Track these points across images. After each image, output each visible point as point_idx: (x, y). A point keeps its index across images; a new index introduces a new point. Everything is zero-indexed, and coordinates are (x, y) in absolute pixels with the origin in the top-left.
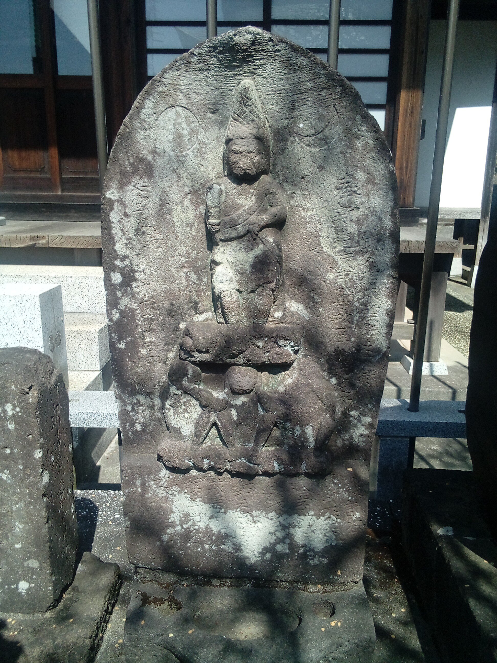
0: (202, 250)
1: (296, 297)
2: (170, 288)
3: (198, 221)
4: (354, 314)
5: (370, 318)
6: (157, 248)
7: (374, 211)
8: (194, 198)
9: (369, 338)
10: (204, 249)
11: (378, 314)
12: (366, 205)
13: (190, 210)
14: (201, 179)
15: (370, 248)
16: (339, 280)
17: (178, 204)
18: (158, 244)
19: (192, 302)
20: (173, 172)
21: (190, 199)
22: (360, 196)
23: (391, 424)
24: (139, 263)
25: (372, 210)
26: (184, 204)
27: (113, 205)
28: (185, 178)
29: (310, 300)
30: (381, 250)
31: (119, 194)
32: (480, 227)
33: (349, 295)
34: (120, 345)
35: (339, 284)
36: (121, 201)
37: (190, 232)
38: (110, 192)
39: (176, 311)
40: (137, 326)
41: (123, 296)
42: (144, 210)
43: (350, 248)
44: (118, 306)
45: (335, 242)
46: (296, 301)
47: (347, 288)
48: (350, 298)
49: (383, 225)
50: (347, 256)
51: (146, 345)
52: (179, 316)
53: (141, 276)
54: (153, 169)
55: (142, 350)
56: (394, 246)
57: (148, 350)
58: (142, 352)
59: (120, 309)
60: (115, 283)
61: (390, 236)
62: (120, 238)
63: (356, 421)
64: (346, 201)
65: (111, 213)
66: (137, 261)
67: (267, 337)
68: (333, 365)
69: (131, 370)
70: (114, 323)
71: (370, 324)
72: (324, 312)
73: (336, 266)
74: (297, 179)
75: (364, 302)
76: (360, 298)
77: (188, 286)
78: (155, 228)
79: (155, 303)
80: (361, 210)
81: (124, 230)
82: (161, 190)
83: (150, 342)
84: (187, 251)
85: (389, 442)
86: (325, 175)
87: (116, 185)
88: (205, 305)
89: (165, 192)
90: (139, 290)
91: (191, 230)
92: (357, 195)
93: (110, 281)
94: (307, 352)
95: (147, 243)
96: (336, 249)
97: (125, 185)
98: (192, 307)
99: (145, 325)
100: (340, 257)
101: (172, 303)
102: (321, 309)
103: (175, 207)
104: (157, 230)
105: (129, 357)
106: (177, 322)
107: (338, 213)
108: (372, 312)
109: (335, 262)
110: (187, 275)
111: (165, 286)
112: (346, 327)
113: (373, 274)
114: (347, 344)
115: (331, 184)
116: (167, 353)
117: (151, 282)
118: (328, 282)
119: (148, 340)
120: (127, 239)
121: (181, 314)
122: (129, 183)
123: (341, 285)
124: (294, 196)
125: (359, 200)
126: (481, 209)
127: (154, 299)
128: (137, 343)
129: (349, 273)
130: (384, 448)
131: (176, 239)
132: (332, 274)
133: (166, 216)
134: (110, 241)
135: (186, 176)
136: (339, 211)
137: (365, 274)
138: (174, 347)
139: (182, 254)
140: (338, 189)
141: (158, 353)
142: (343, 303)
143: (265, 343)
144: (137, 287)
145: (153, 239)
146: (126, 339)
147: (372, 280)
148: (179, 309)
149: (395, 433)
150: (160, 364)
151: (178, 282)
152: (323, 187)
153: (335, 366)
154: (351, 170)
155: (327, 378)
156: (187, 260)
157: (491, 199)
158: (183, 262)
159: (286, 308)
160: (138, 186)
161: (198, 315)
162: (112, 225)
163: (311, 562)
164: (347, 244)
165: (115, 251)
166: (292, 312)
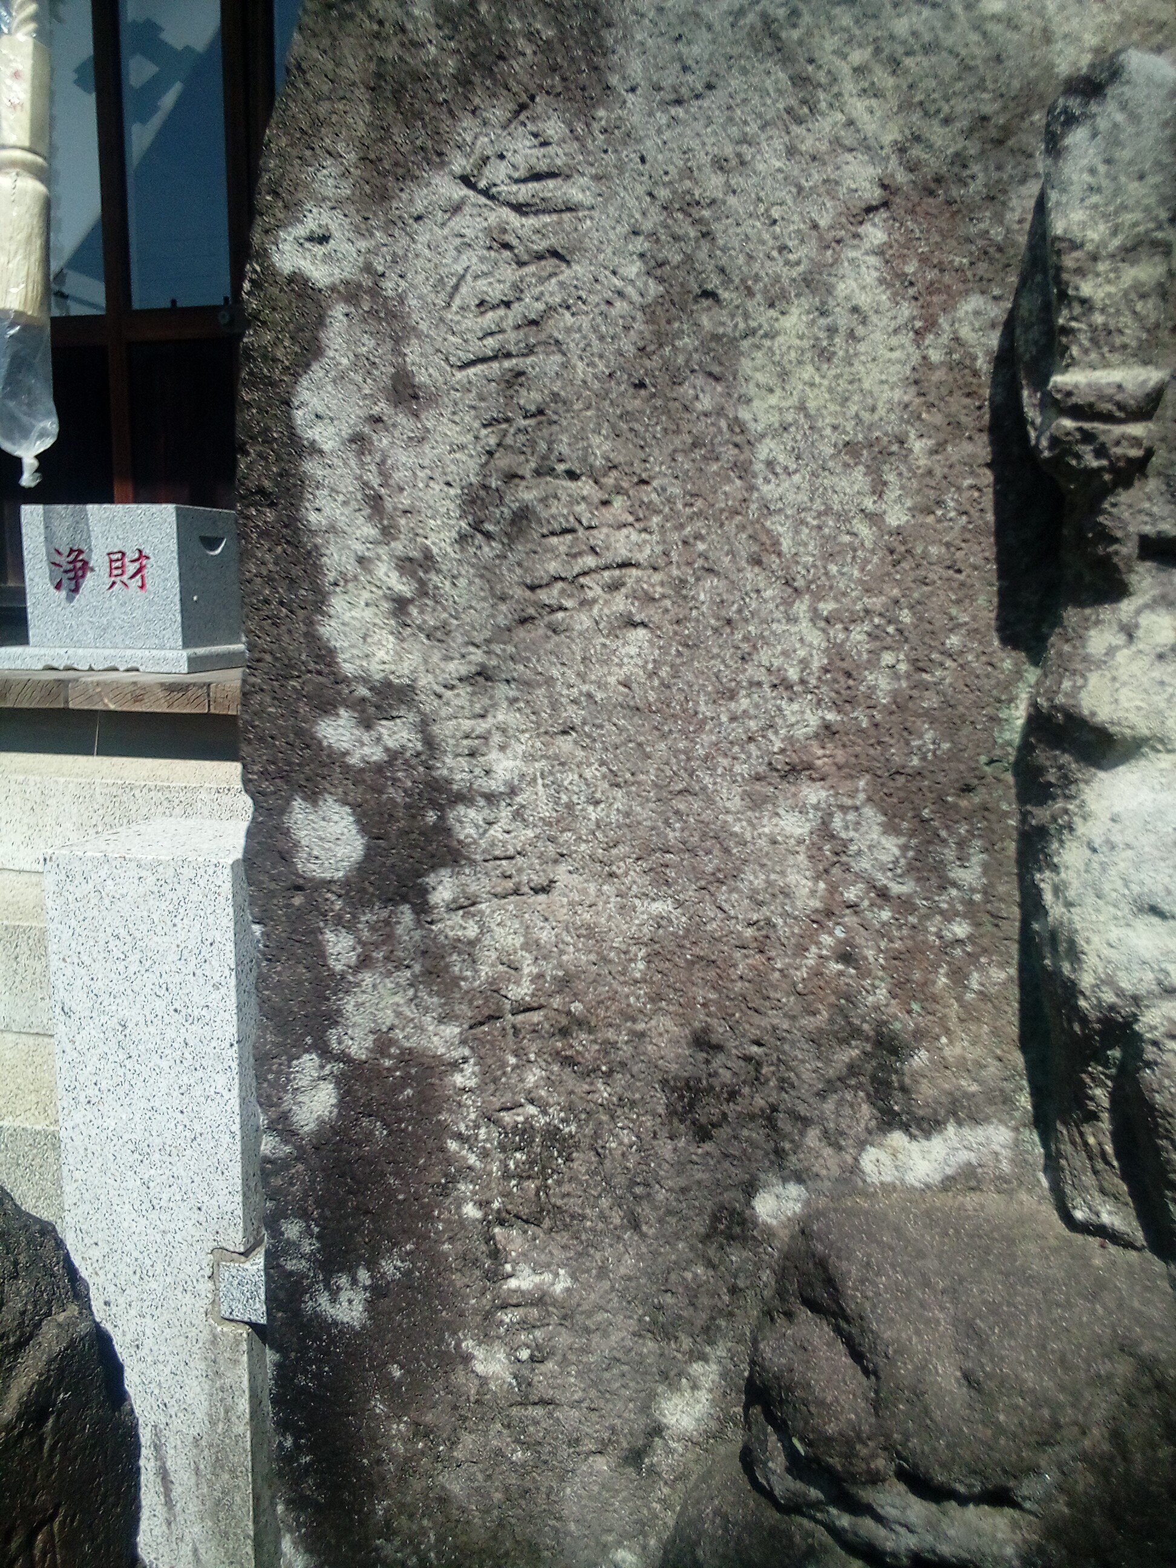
0: (954, 641)
2: (697, 923)
3: (937, 419)
6: (613, 633)
8: (909, 241)
10: (973, 633)
13: (878, 336)
14: (981, 86)
17: (784, 296)
18: (620, 603)
19: (856, 1032)
20: (757, 47)
21: (879, 252)
24: (485, 738)
26: (830, 290)
27: (321, 322)
28: (849, 86)
31: (363, 245)
34: (334, 1300)
36: (375, 291)
37: (869, 503)
38: (301, 231)
39: (733, 1095)
40: (452, 1180)
41: (364, 962)
42: (530, 351)
44: (333, 1035)
51: (508, 1317)
52: (754, 1133)
53: (496, 832)
54: (609, 37)
55: (479, 1353)
57: (524, 1354)
58: (479, 1368)
59: (344, 1057)
60: (316, 871)
62: (361, 560)
65: (304, 381)
66: (467, 724)
69: (402, 1480)
70: (299, 1148)
77: (829, 913)
78: (609, 481)
79: (581, 1023)
81: (388, 504)
82: (663, 193)
83: (540, 1299)
84: (837, 652)
87: (346, 174)
88: (962, 1064)
89: (689, 205)
90: (472, 931)
91: (879, 488)
93: (285, 857)
95: (543, 596)
97: (406, 176)
98: (853, 1069)
99: (507, 1175)
101: (707, 1030)
103: (763, 317)
104: (618, 502)
105: (391, 1388)
106: (738, 1174)
110: (825, 831)
111: (659, 907)
116: (652, 1396)
117: (561, 873)
119: (523, 1281)
120: (405, 565)
121: (769, 1117)
122: (437, 158)
127: (576, 997)
128: (449, 1297)
131: (756, 561)
133: (686, 391)
134: (293, 583)
135: (859, 71)
138: (703, 1358)
139: (793, 674)
141: (594, 1384)
144: (465, 905)
145: (590, 561)
146: (372, 1265)
148: (757, 1081)
150: (601, 1464)
151: (754, 879)
156: (831, 716)
158: (800, 732)
160: (497, 173)
161: (897, 1138)
162: (311, 466)
165: (325, 655)
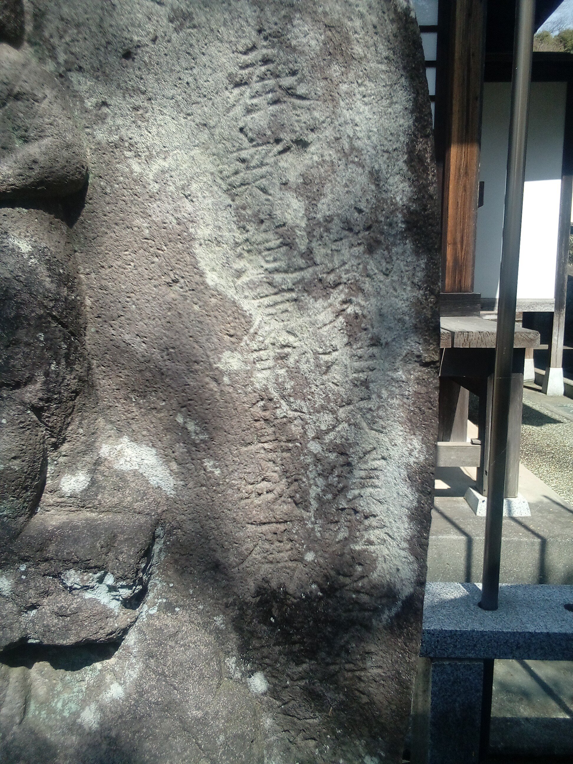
1: (134, 427)
4: (308, 479)
5: (356, 492)
7: (353, 148)
9: (360, 553)
11: (382, 477)
12: (327, 133)
15: (347, 272)
16: (259, 375)
22: (306, 103)
23: (451, 637)
25: (347, 146)
29: (175, 436)
30: (381, 277)
32: (554, 321)
33: (291, 421)
35: (258, 386)
43: (286, 272)
45: (240, 256)
46: (135, 440)
47: (283, 397)
48: (295, 429)
49: (384, 196)
50: (278, 298)
56: (422, 263)
61: (407, 229)
64: (264, 123)
67: (24, 560)
68: (253, 633)
71: (360, 509)
72: (217, 472)
73: (247, 331)
74: (112, 59)
75: (338, 441)
76: (323, 427)
80: (312, 149)
85: (449, 670)
86: (194, 42)
92: (298, 102)
94: (173, 597)
96: (245, 279)
100: (256, 302)
102: (209, 464)
107: (243, 161)
108: (363, 474)
109: (244, 316)
112: (286, 518)
113: (360, 352)
114: (294, 570)
115: (214, 70)
118: (226, 379)
123: (266, 389)
124: (106, 115)
125: (305, 117)
126: (554, 300)
129: (287, 350)
130: (439, 679)
132: (237, 355)
136: (244, 154)
137: (335, 354)
140: (237, 85)
142: (275, 444)
143: (19, 581)
147: (357, 371)
149: (458, 653)
152: (190, 79)
153: (259, 638)
154: (275, 19)
155: (238, 675)
157: (566, 288)
159: (98, 462)
164: (275, 260)
166: (121, 476)
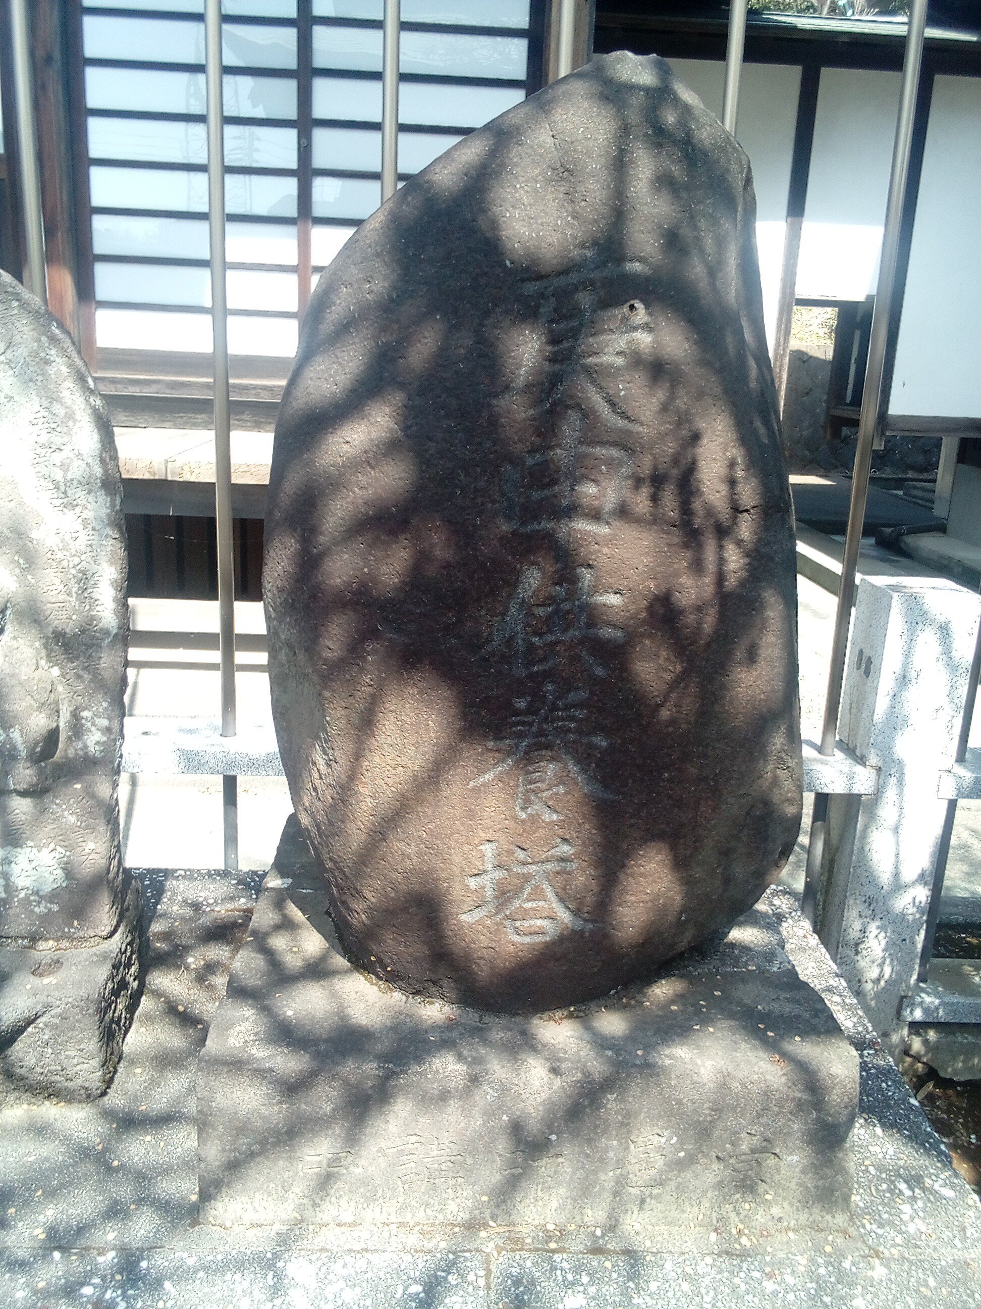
4: (72, 585)
5: (91, 590)
9: (95, 616)
12: (69, 447)
15: (81, 501)
16: (49, 541)
22: (61, 435)
25: (77, 453)
29: (15, 565)
30: (94, 504)
33: (63, 560)
35: (48, 545)
43: (57, 499)
45: (39, 491)
47: (59, 550)
48: (65, 563)
49: (92, 473)
50: (55, 509)
61: (102, 486)
63: (89, 724)
64: (45, 441)
68: (52, 650)
71: (93, 597)
72: (34, 581)
73: (42, 522)
75: (82, 569)
76: (76, 563)
80: (64, 452)
86: (15, 407)
92: (57, 434)
94: (17, 633)
100: (46, 510)
102: (30, 577)
108: (93, 583)
109: (42, 517)
112: (64, 601)
113: (88, 533)
114: (68, 623)
115: (24, 419)
118: (35, 542)
123: (52, 547)
125: (60, 440)
129: (59, 531)
132: (39, 532)
136: (37, 452)
137: (78, 533)
140: (33, 425)
142: (57, 569)
147: (88, 541)
152: (14, 421)
154: (46, 402)
155: (46, 668)
163: (37, 910)
164: (52, 494)
